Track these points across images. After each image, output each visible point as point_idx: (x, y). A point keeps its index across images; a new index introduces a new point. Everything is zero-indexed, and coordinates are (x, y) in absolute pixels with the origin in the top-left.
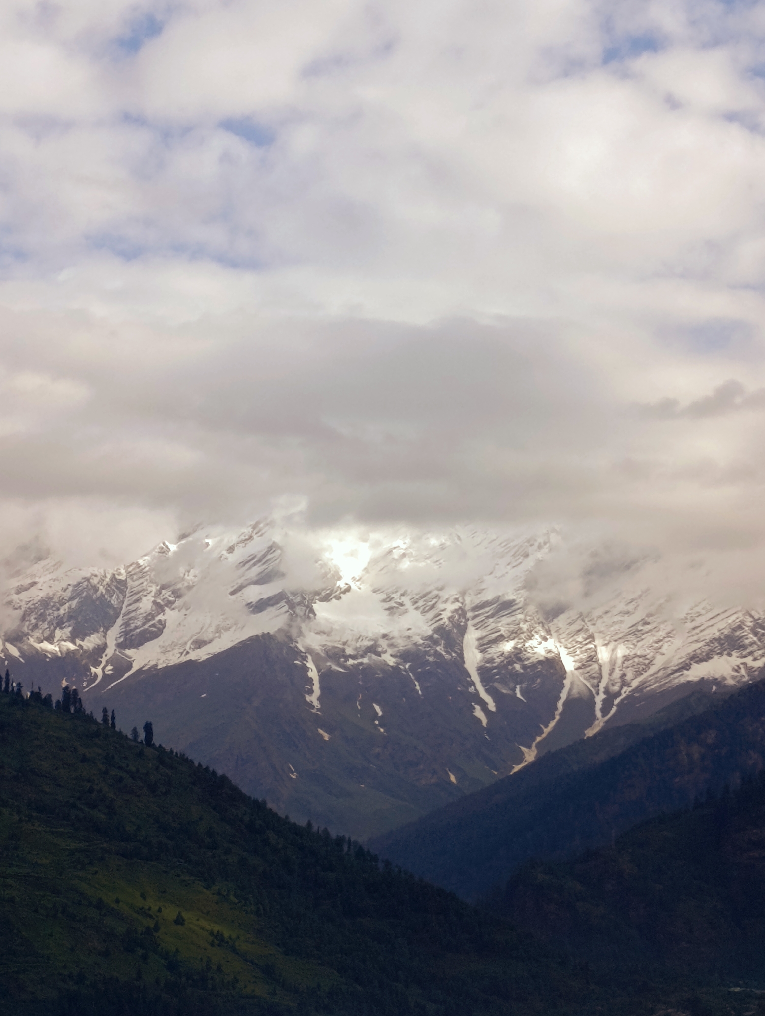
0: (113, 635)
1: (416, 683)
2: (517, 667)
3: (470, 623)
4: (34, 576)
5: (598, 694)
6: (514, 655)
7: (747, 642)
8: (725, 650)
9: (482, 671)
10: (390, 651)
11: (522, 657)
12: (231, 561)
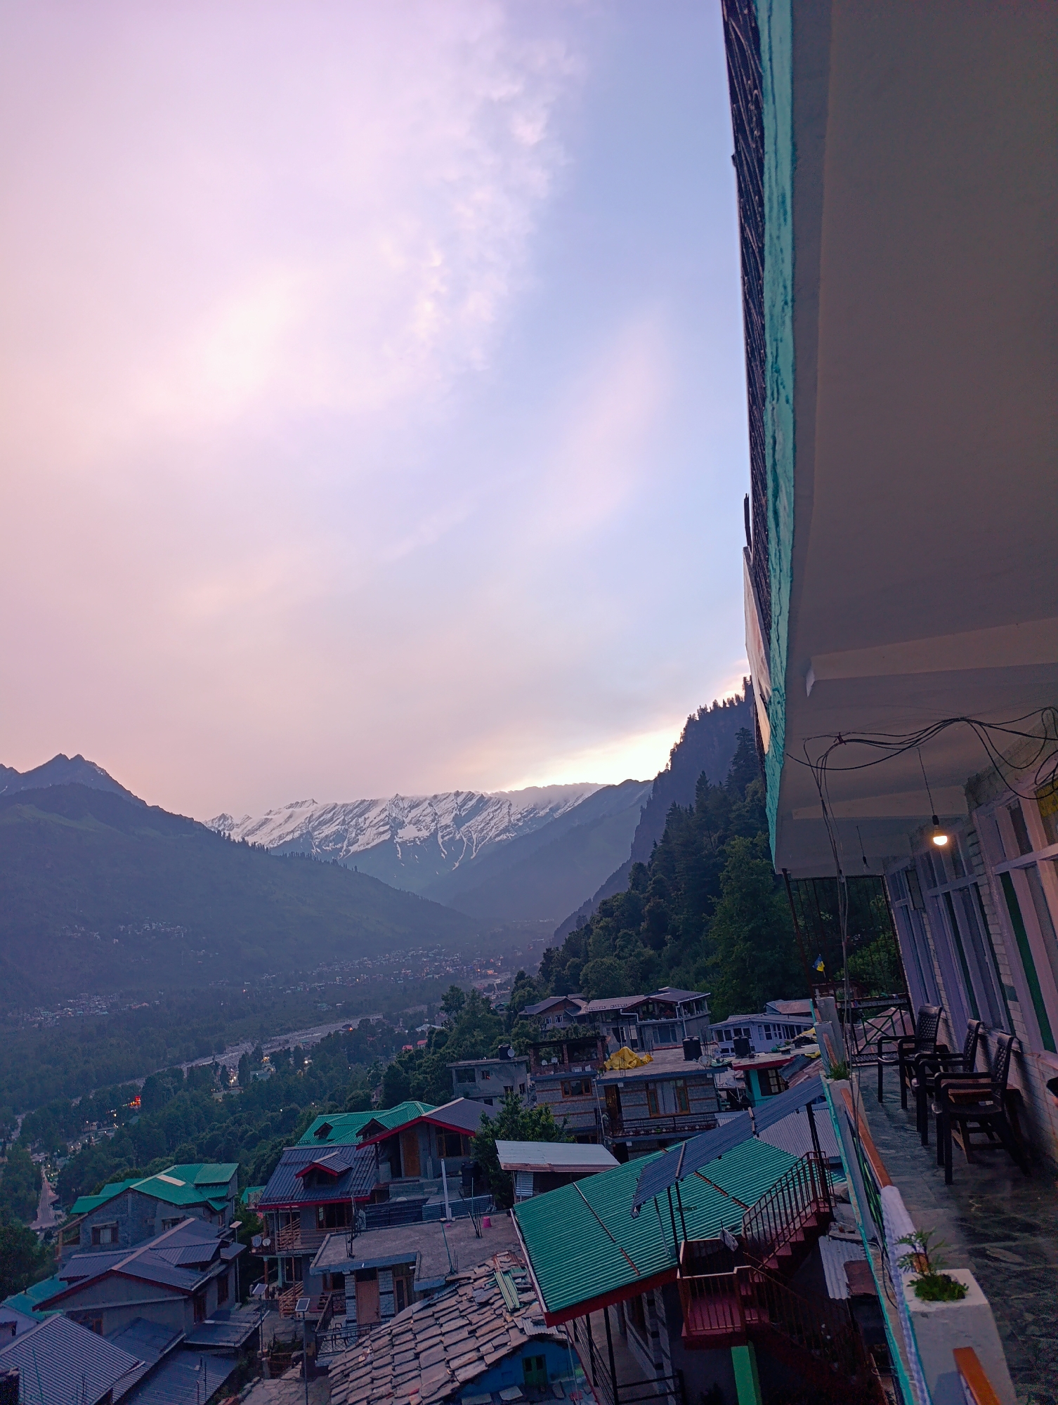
0: (345, 843)
1: (426, 849)
2: (452, 842)
3: (439, 831)
5: (474, 847)
7: (510, 830)
8: (505, 832)
9: (443, 843)
10: (419, 841)
11: (453, 839)
12: (376, 821)
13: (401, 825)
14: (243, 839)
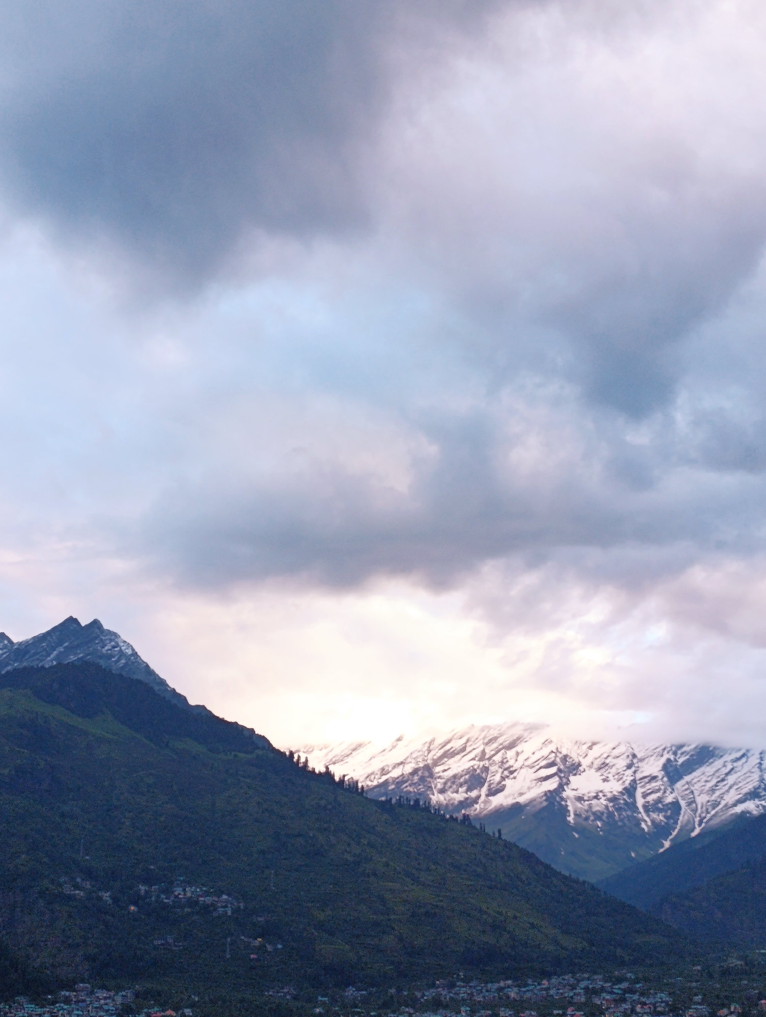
0: (484, 790)
1: (615, 812)
2: (660, 805)
3: (638, 786)
4: (449, 765)
5: (696, 818)
6: (658, 800)
7: (762, 794)
8: (752, 798)
9: (644, 806)
10: (603, 798)
11: (662, 801)
12: (534, 758)
13: (576, 768)
14: (327, 768)
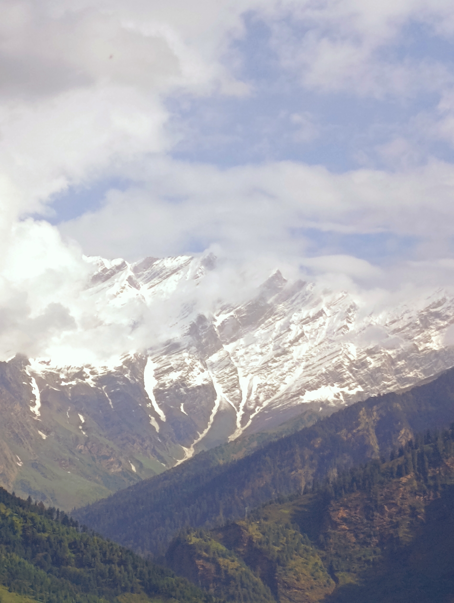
1: (110, 400)
2: (182, 390)
3: (149, 358)
5: (239, 411)
6: (180, 382)
7: (345, 376)
8: (329, 382)
10: (92, 377)
11: (185, 383)
